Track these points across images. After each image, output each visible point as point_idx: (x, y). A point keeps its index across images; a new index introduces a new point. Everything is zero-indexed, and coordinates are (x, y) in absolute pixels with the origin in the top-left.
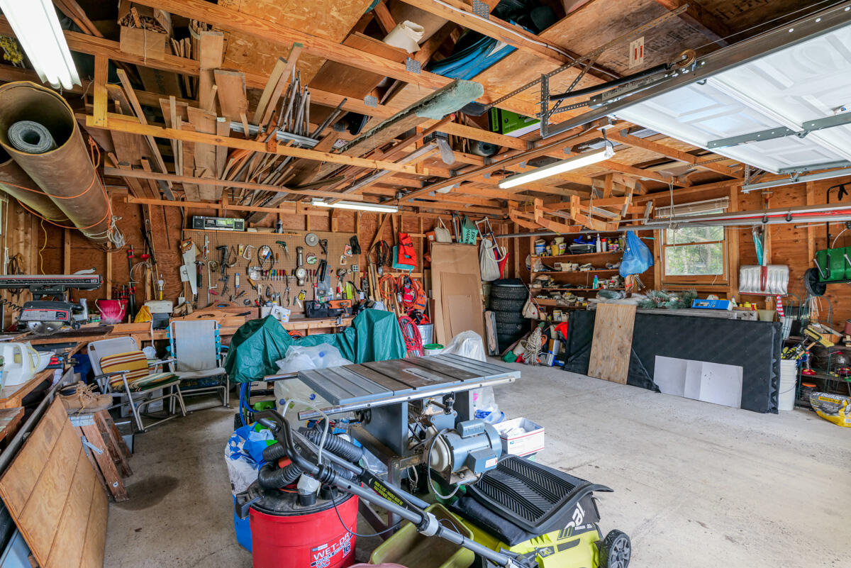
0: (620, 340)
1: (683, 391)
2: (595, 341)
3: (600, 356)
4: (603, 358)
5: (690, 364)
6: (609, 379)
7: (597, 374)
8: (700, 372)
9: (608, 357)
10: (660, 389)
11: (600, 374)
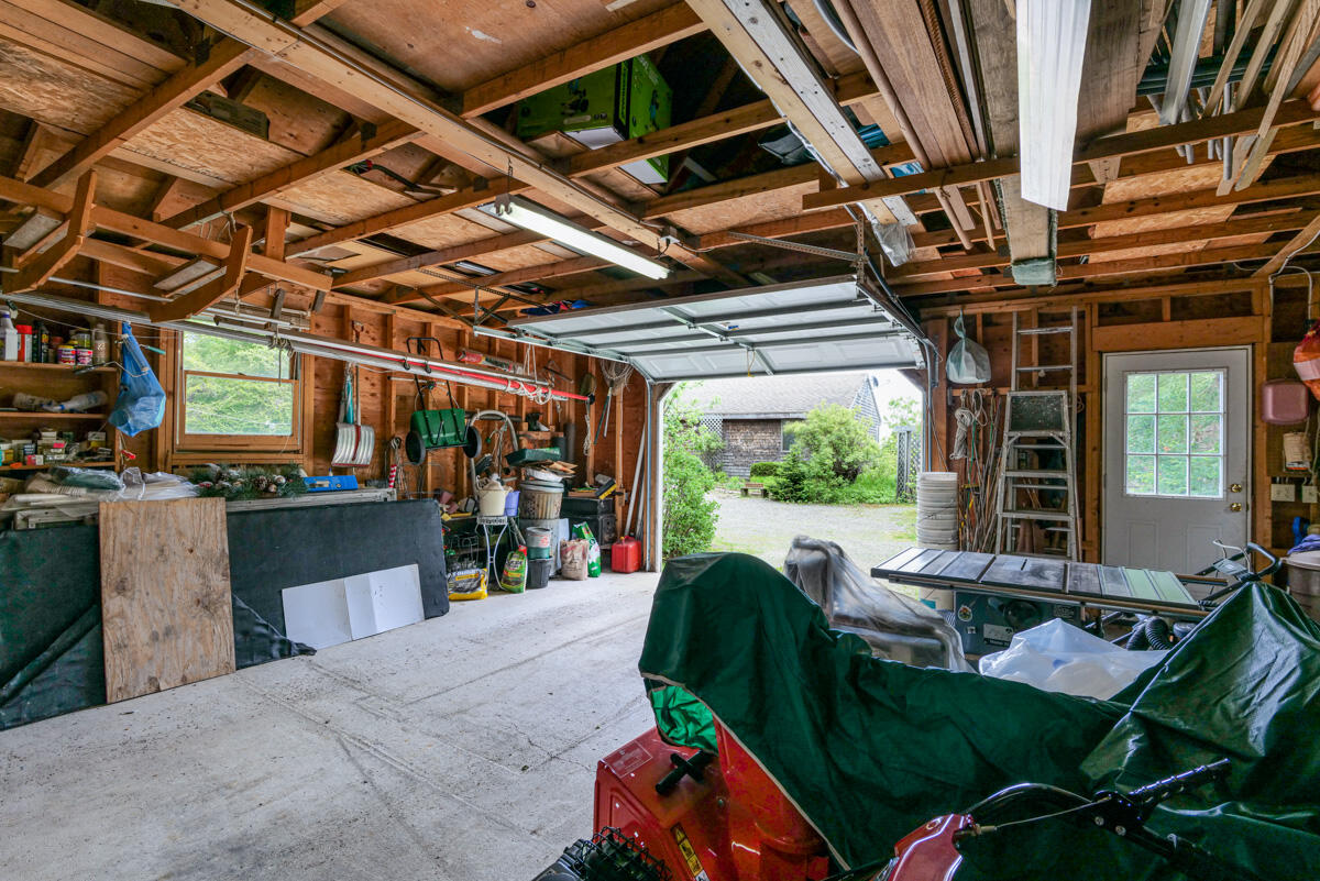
0: (197, 581)
1: (349, 631)
2: (112, 603)
3: (143, 635)
4: (155, 637)
5: (350, 583)
6: (185, 681)
7: (142, 686)
8: (368, 591)
9: (168, 632)
10: (309, 644)
11: (152, 680)
